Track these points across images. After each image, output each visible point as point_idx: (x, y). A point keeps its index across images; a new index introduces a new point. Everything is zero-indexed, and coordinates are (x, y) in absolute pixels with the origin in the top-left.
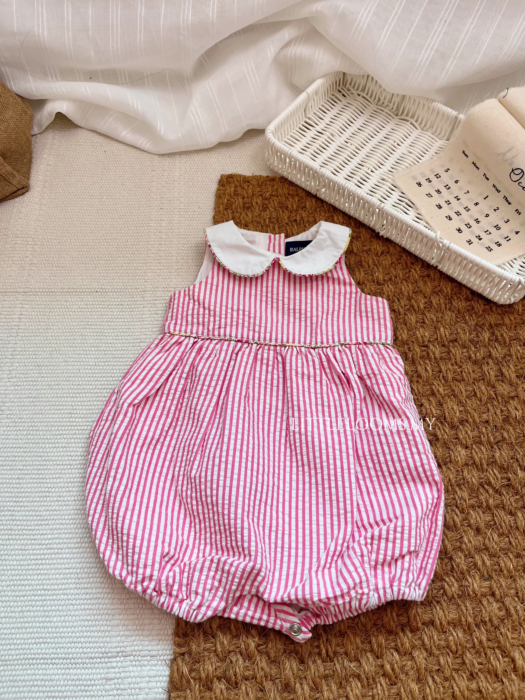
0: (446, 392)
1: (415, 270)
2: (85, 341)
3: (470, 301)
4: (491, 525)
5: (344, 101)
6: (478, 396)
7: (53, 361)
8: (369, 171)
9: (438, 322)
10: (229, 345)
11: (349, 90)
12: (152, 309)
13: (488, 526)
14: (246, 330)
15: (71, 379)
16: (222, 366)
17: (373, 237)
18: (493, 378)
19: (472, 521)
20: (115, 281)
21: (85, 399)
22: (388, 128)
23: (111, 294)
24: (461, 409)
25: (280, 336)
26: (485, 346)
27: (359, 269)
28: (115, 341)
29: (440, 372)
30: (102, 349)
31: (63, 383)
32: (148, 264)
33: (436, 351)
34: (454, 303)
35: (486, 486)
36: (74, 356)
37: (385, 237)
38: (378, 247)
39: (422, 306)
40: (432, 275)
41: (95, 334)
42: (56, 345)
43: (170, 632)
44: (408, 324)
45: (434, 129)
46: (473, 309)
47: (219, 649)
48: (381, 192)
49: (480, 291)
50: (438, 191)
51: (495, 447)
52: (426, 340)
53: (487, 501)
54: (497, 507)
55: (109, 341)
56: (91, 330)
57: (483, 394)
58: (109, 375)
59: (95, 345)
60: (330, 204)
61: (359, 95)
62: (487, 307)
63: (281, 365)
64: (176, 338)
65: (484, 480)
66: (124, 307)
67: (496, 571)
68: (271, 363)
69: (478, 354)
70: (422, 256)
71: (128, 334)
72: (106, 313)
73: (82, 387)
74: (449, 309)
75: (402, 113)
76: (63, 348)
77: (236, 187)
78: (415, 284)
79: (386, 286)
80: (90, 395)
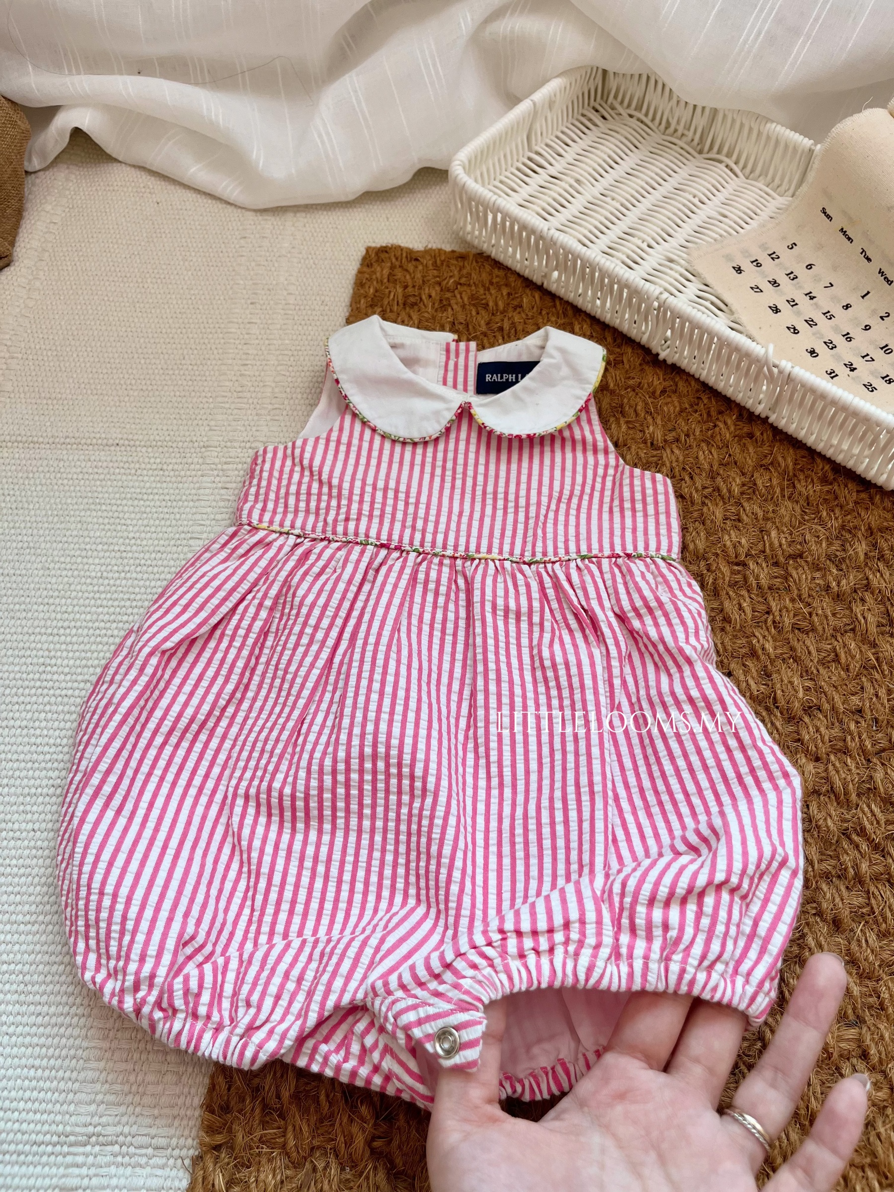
0: (779, 651)
1: (725, 423)
2: (86, 533)
3: (831, 484)
4: (863, 915)
5: (603, 126)
6: (843, 661)
7: (22, 566)
8: (644, 246)
9: (766, 519)
10: (362, 553)
11: (613, 108)
12: (218, 479)
13: (858, 916)
14: (398, 526)
15: (51, 601)
16: (346, 591)
17: (648, 363)
18: (873, 629)
19: (825, 905)
20: (154, 427)
21: (74, 639)
22: (683, 173)
23: (144, 450)
24: (808, 684)
25: (462, 541)
26: (859, 567)
27: (618, 420)
28: (143, 535)
29: (768, 613)
30: (116, 548)
31: (35, 607)
32: (220, 399)
33: (761, 573)
34: (798, 486)
35: (855, 837)
36: (62, 559)
37: (669, 362)
38: (655, 380)
39: (736, 490)
40: (758, 434)
41: (106, 521)
42: (30, 539)
43: (197, 1101)
44: (708, 522)
45: (769, 177)
46: (836, 498)
47: (291, 1143)
49: (850, 464)
50: (774, 283)
51: (875, 760)
52: (742, 551)
53: (856, 866)
54: (876, 878)
55: (131, 535)
56: (100, 513)
57: (853, 657)
58: (127, 596)
59: (105, 540)
60: (567, 302)
61: (631, 116)
62: (863, 495)
63: (462, 596)
64: (261, 534)
65: (851, 824)
66: (166, 473)
67: (870, 1007)
68: (443, 589)
69: (844, 582)
70: (739, 397)
71: (168, 523)
72: (131, 484)
73: (71, 616)
74: (790, 497)
75: (711, 148)
76: (43, 546)
77: (393, 267)
78: (725, 449)
79: (668, 451)
80: (86, 631)
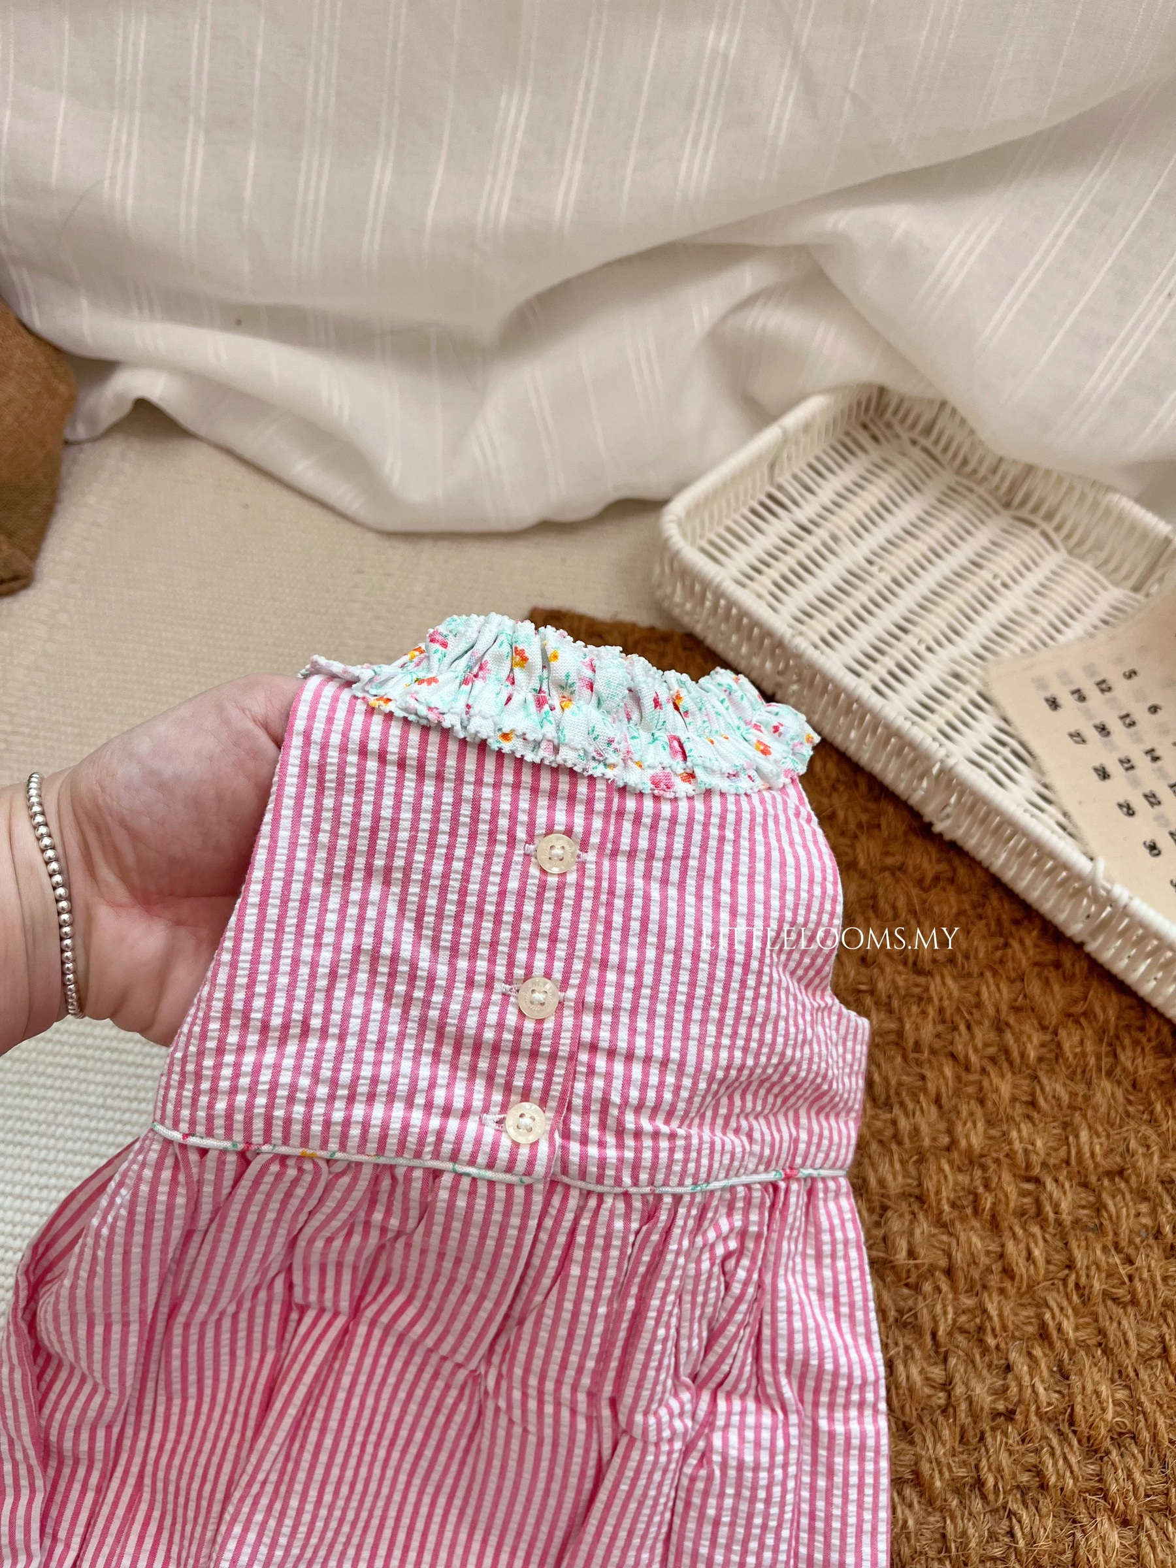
0: (1082, 1335)
1: (1022, 942)
5: (875, 453)
8: (922, 649)
9: (1073, 1108)
11: (889, 427)
17: (915, 833)
22: (983, 536)
24: (1121, 1395)
29: (1069, 1267)
33: (1063, 1199)
34: (1122, 1057)
37: (947, 837)
38: (926, 862)
39: (1032, 1054)
40: (1068, 964)
44: (989, 1104)
45: (1103, 556)
48: (947, 711)
50: (1103, 730)
52: (1036, 1160)
61: (915, 443)
70: (1045, 908)
74: (1109, 1074)
75: (1023, 503)
78: (1018, 984)
79: (938, 979)
